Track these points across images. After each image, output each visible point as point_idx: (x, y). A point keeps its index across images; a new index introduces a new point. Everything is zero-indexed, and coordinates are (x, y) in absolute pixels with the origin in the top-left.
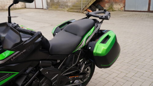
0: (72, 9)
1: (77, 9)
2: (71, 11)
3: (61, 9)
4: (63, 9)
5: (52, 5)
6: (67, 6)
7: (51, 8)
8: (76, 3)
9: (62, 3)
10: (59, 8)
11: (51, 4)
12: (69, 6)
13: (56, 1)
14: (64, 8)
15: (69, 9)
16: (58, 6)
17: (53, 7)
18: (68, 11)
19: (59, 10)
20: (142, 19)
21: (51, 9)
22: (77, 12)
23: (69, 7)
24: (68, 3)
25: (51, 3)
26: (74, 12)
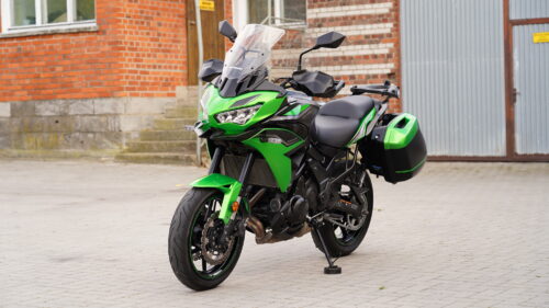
0: (141, 148)
1: (170, 149)
2: (137, 160)
3: (78, 151)
4: (93, 153)
5: (20, 133)
6: (116, 135)
7: (17, 147)
8: (156, 121)
9: (86, 119)
10: (68, 147)
11: (16, 129)
12: (128, 134)
13: (48, 113)
14: (96, 146)
15: (125, 147)
16: (61, 138)
17: (26, 145)
18: (121, 158)
19: (66, 157)
20: (482, 178)
21: (15, 152)
22: (176, 160)
23: (124, 141)
24: (122, 117)
25: (16, 121)
26: (157, 160)
